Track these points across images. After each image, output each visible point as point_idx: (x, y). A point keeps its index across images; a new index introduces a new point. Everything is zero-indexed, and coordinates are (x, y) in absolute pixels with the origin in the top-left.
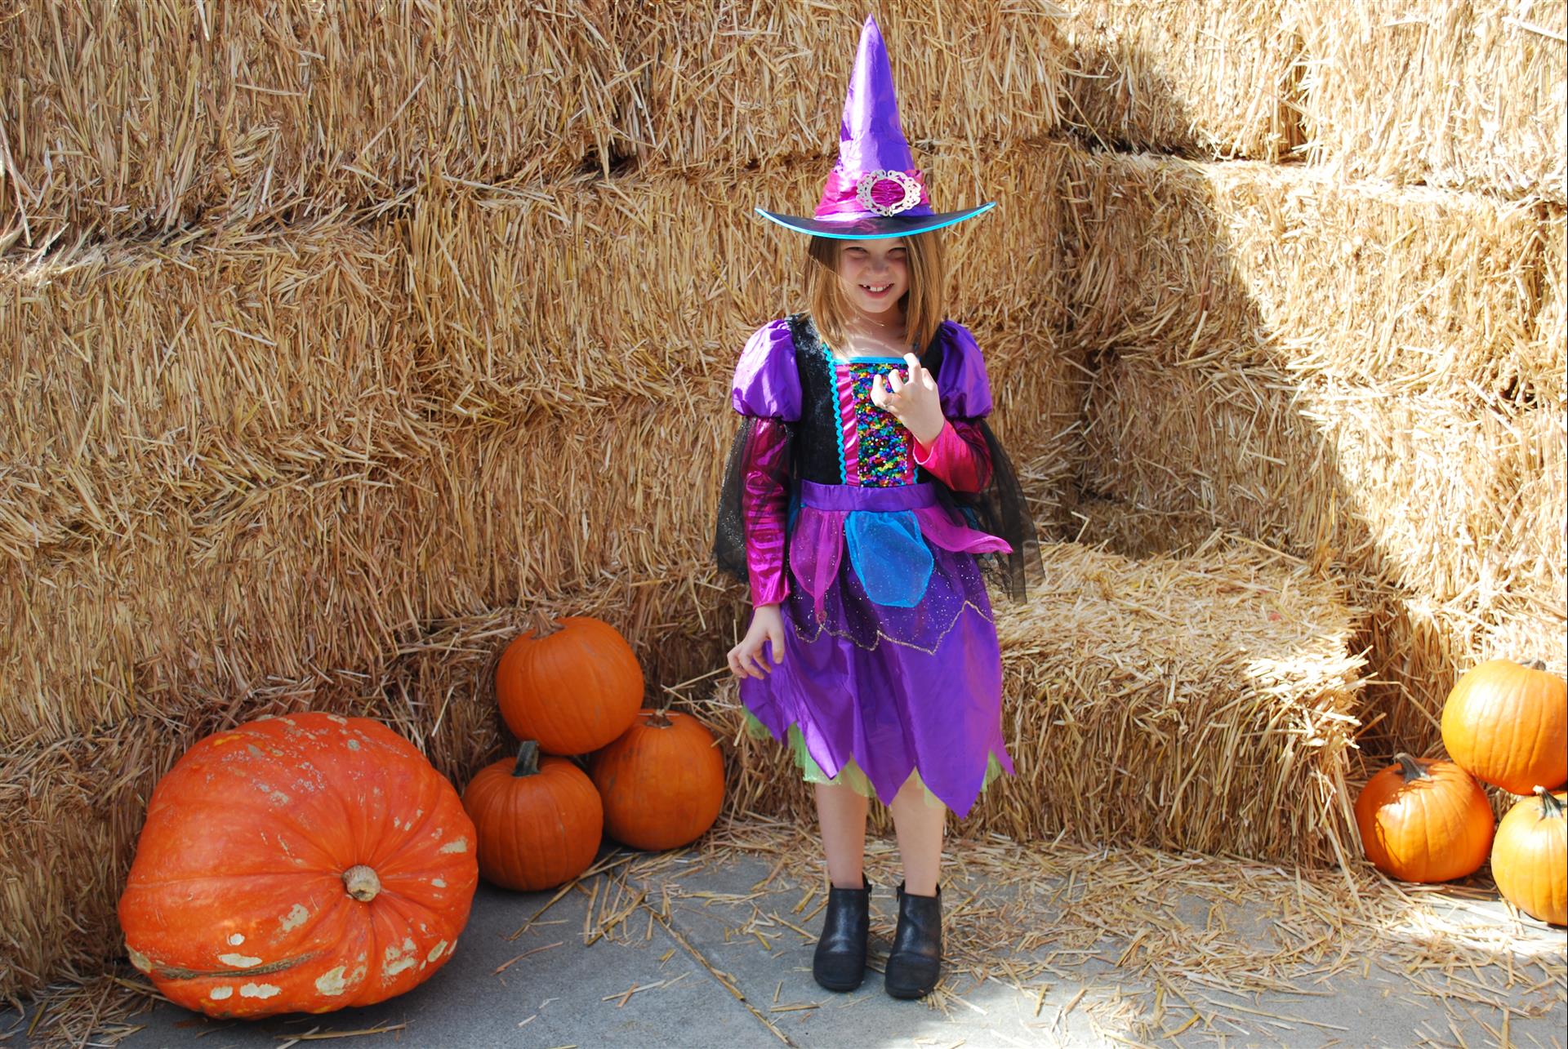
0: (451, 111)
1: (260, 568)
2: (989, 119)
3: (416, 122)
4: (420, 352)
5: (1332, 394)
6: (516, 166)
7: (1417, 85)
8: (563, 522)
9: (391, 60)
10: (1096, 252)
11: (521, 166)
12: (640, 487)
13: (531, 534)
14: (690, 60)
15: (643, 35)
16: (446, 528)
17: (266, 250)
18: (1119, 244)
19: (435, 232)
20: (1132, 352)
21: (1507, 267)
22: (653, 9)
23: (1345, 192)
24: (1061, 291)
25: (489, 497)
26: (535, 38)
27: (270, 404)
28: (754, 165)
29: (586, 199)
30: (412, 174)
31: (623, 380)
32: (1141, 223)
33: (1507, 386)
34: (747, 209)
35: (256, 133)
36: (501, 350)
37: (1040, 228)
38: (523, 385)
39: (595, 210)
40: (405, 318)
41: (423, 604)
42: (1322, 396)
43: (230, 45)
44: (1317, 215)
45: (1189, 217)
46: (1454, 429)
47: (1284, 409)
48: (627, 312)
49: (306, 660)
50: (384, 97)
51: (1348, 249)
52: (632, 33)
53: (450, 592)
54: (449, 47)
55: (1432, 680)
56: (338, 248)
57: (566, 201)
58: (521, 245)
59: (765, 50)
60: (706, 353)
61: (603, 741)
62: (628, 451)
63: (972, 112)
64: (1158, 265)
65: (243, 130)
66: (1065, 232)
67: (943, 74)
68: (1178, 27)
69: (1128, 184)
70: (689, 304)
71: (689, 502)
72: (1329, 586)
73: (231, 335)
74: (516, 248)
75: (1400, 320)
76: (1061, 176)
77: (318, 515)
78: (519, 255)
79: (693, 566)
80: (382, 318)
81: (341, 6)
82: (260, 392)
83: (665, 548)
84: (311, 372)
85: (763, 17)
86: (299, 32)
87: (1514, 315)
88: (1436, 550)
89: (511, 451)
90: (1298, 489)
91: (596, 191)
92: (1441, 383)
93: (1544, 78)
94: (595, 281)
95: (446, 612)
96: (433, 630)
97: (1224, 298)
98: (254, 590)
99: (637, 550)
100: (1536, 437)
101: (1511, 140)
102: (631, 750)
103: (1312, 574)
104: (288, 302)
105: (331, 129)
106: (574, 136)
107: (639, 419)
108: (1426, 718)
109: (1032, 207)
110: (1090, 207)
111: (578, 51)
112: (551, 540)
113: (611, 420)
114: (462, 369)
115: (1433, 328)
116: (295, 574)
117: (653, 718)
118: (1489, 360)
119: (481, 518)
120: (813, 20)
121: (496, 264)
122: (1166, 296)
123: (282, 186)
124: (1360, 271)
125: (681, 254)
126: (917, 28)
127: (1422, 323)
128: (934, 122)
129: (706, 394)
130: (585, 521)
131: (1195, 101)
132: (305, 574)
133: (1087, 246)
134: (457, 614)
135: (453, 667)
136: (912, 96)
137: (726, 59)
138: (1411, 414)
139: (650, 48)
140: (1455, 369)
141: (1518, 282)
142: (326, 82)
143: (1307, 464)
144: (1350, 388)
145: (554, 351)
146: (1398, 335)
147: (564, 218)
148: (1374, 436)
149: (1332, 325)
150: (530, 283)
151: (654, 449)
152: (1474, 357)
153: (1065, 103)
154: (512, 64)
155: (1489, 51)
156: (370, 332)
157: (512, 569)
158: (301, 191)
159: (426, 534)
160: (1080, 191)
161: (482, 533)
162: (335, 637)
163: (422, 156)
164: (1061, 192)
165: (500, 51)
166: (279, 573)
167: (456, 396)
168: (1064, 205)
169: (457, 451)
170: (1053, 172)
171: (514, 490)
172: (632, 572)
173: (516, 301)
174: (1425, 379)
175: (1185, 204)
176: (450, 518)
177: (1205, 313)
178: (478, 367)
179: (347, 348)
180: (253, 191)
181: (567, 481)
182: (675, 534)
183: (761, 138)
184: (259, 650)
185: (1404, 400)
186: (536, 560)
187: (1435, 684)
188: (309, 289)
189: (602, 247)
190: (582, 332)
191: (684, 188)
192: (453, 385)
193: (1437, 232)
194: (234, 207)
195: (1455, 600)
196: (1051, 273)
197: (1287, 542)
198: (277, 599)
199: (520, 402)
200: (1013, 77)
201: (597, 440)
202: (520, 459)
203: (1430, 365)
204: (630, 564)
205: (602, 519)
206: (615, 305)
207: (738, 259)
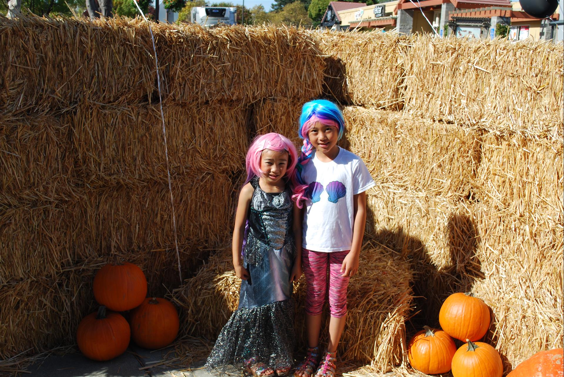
0: (93, 77)
1: (11, 237)
2: (296, 91)
3: (79, 80)
4: (76, 163)
5: (409, 194)
6: (116, 98)
7: (440, 85)
8: (129, 226)
9: (71, 58)
11: (119, 98)
12: (159, 215)
13: (117, 230)
14: (184, 64)
15: (167, 55)
16: (84, 226)
17: (19, 123)
19: (84, 119)
21: (468, 152)
22: (171, 46)
25: (101, 216)
26: (126, 54)
27: (17, 178)
28: (207, 102)
29: (142, 111)
30: (77, 99)
31: (154, 176)
33: (467, 194)
34: (204, 118)
35: (18, 82)
36: (107, 163)
38: (115, 176)
39: (146, 116)
40: (71, 150)
41: (74, 253)
42: (407, 195)
43: (10, 50)
44: (406, 130)
45: (364, 129)
46: (449, 208)
47: (394, 199)
48: (156, 152)
49: (27, 272)
50: (67, 71)
52: (163, 54)
53: (84, 250)
54: (93, 55)
56: (46, 124)
57: (135, 112)
58: (117, 126)
59: (213, 62)
60: (186, 168)
62: (155, 202)
63: (290, 88)
64: (354, 145)
65: (13, 80)
67: (279, 74)
68: (364, 62)
70: (180, 151)
71: (178, 221)
72: (406, 263)
73: (3, 153)
74: (115, 127)
75: (433, 169)
77: (34, 219)
78: (116, 130)
79: (178, 244)
80: (62, 150)
81: (53, 38)
82: (13, 174)
83: (168, 238)
84: (34, 168)
85: (213, 51)
86: (37, 47)
88: (442, 252)
89: (110, 200)
90: (398, 228)
91: (147, 109)
92: (446, 192)
93: (482, 85)
94: (144, 140)
95: (83, 257)
96: (78, 262)
97: (375, 158)
98: (8, 246)
99: (157, 238)
100: (476, 213)
101: (470, 106)
103: (401, 258)
104: (26, 142)
105: (46, 81)
106: (138, 89)
107: (160, 191)
111: (142, 59)
112: (124, 232)
113: (149, 191)
114: (92, 169)
115: (444, 172)
116: (24, 240)
117: (152, 300)
118: (461, 185)
119: (98, 223)
120: (232, 53)
121: (107, 133)
123: (27, 101)
124: (420, 150)
125: (179, 133)
126: (270, 57)
127: (440, 170)
128: (276, 90)
129: (186, 183)
130: (137, 226)
131: (369, 88)
132: (28, 240)
134: (87, 258)
135: (83, 277)
136: (267, 81)
137: (198, 65)
138: (435, 203)
139: (169, 60)
140: (451, 187)
141: (472, 157)
142: (46, 65)
143: (402, 219)
144: (417, 193)
145: (127, 165)
146: (432, 174)
147: (134, 118)
148: (423, 210)
149: (410, 170)
150: (120, 140)
151: (165, 202)
152: (457, 183)
153: (324, 86)
154: (116, 62)
155: (464, 75)
156: (57, 154)
157: (109, 242)
158: (34, 103)
159: (76, 228)
161: (98, 228)
162: (38, 264)
163: (80, 93)
165: (112, 57)
166: (18, 239)
167: (89, 179)
169: (90, 199)
171: (111, 214)
172: (155, 245)
173: (114, 146)
174: (440, 190)
175: (363, 124)
176: (86, 223)
178: (98, 169)
179: (48, 160)
180: (15, 102)
181: (132, 212)
182: (172, 233)
183: (210, 93)
184: (8, 267)
185: (434, 197)
186: (118, 240)
188: (35, 138)
189: (148, 129)
190: (139, 158)
191: (181, 109)
192: (88, 175)
193: (445, 138)
194: (8, 108)
195: (449, 270)
197: (394, 246)
198: (16, 249)
199: (114, 182)
200: (305, 76)
201: (144, 197)
202: (114, 203)
203: (442, 185)
204: (154, 243)
205: (144, 227)
206: (152, 150)
207: (200, 136)
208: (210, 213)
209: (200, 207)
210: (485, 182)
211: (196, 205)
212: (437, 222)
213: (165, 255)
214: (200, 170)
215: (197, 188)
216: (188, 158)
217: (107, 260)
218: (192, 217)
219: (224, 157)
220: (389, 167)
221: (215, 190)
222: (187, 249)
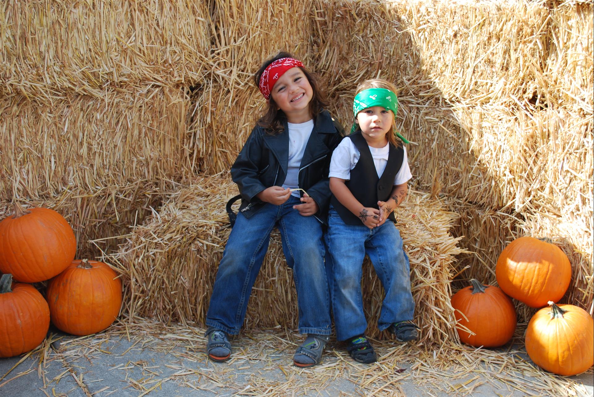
5: (442, 107)
8: (40, 159)
10: (328, 44)
12: (85, 145)
13: (21, 165)
18: (339, 40)
20: (345, 93)
21: (532, 34)
23: (449, 4)
24: (312, 64)
31: (74, 85)
32: (349, 28)
33: (531, 96)
37: (301, 32)
42: (437, 109)
44: (435, 17)
45: (373, 24)
46: (504, 121)
47: (418, 116)
48: (76, 49)
51: (451, 33)
55: (490, 250)
60: (123, 76)
61: (51, 275)
62: (78, 124)
64: (358, 49)
66: (314, 36)
69: (343, 9)
70: (113, 49)
71: (114, 154)
72: (440, 204)
75: (476, 66)
76: (312, 8)
78: (10, 8)
79: (116, 188)
83: (100, 178)
87: (535, 59)
89: (9, 120)
90: (424, 157)
92: (497, 98)
94: (58, 31)
97: (389, 63)
99: (84, 178)
100: (546, 122)
102: (67, 280)
103: (431, 197)
107: (85, 108)
108: (487, 269)
109: (297, 21)
110: (325, 23)
112: (33, 167)
113: (68, 107)
115: (494, 70)
117: (82, 263)
118: (522, 84)
122: (361, 64)
124: (457, 43)
127: (488, 67)
129: (123, 98)
130: (53, 160)
133: (324, 42)
138: (481, 115)
140: (504, 89)
141: (538, 41)
143: (429, 144)
144: (452, 104)
146: (476, 74)
149: (442, 73)
150: (16, 24)
151: (93, 125)
152: (514, 83)
157: (9, 183)
160: (321, 15)
164: (311, 15)
168: (313, 22)
170: (308, 5)
171: (11, 141)
172: (80, 188)
173: (9, 33)
174: (489, 96)
175: (371, 17)
177: (380, 71)
181: (43, 137)
182: (106, 171)
185: (478, 107)
186: (24, 179)
187: (492, 252)
193: (496, 19)
195: (504, 209)
196: (306, 55)
197: (418, 184)
201: (61, 116)
202: (15, 124)
203: (492, 89)
204: (79, 185)
205: (63, 160)
206: (70, 45)
207: (142, 29)
208: (160, 143)
209: (146, 134)
210: (559, 77)
211: (140, 133)
212: (485, 142)
213: (96, 204)
214: (144, 80)
215: (141, 107)
216: (126, 61)
217: (7, 209)
218: (134, 150)
219: (177, 63)
220: (410, 72)
221: (166, 110)
222: (129, 194)
